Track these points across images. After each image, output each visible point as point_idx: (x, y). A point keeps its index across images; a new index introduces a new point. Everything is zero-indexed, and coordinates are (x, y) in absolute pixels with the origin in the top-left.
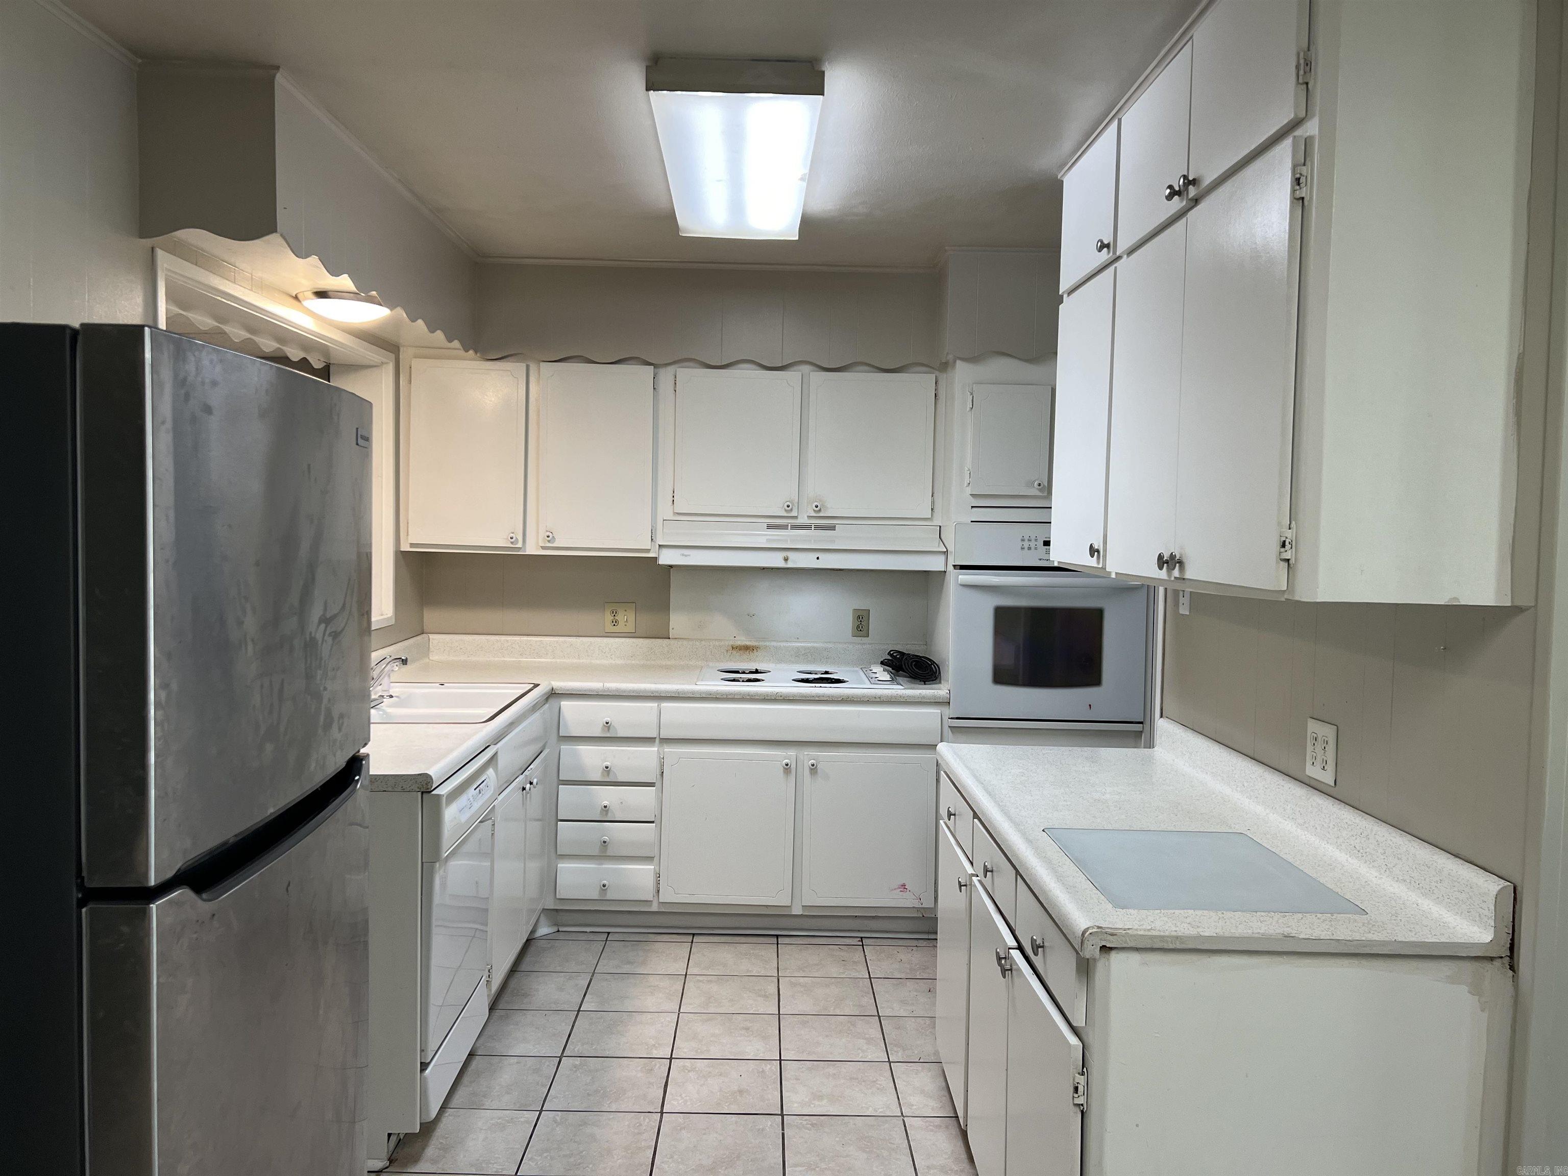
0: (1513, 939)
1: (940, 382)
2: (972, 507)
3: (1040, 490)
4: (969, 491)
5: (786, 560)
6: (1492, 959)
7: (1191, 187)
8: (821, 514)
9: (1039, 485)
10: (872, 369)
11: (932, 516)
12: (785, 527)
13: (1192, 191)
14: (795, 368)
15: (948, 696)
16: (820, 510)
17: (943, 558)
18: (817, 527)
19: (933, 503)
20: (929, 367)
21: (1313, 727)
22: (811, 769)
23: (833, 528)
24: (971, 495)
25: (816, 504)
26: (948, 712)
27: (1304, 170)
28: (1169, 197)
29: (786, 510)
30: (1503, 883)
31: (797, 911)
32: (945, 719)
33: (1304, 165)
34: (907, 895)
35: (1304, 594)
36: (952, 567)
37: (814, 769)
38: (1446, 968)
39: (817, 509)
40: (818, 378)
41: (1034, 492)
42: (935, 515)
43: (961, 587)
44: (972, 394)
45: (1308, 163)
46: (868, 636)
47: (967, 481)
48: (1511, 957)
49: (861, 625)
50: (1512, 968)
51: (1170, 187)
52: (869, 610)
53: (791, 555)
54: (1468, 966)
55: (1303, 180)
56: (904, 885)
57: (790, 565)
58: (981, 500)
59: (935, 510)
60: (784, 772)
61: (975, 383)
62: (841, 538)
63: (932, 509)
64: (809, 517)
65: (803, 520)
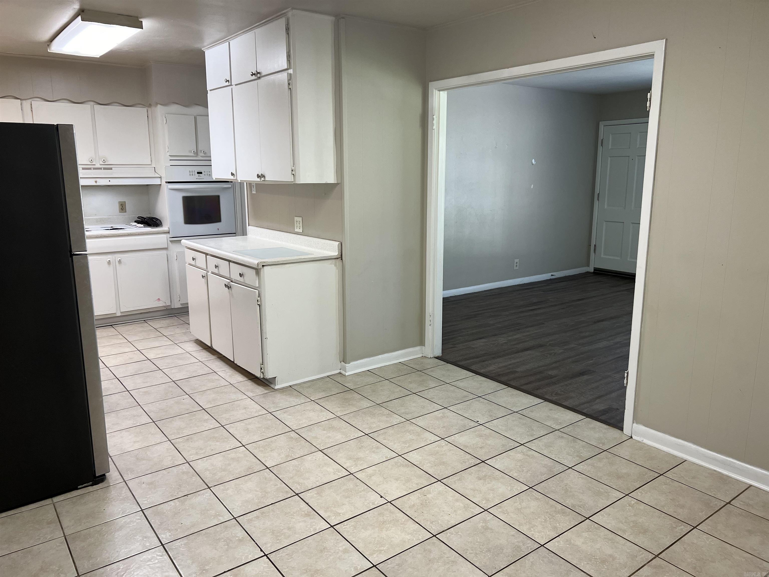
0: (341, 254)
1: (148, 111)
2: (170, 160)
3: (194, 154)
4: (168, 154)
5: (96, 182)
6: (338, 258)
7: (258, 74)
8: (106, 163)
9: (194, 152)
10: (121, 105)
11: (151, 163)
12: (90, 169)
13: (259, 75)
14: (87, 103)
15: (168, 230)
16: (105, 162)
17: (159, 179)
18: (105, 169)
19: (151, 158)
20: (143, 105)
21: (296, 219)
22: (119, 262)
23: (111, 169)
24: (169, 156)
25: (103, 159)
26: (169, 236)
27: (290, 81)
28: (252, 75)
29: (90, 162)
30: (339, 242)
31: (119, 314)
32: (168, 238)
33: (290, 80)
34: (160, 302)
35: (298, 182)
36: (165, 183)
37: (120, 262)
38: (330, 261)
39: (104, 161)
40: (97, 107)
41: (192, 154)
42: (152, 163)
43: (170, 190)
44: (165, 118)
45: (291, 80)
46: (126, 212)
47: (167, 150)
48: (341, 257)
49: (123, 207)
50: (342, 260)
51: (252, 72)
52: (125, 202)
53: (97, 180)
54: (334, 260)
55: (290, 84)
56: (159, 299)
57: (98, 184)
58: (173, 157)
59: (152, 161)
60: (108, 264)
61: (166, 114)
62: (115, 172)
63: (151, 161)
64: (101, 165)
65: (98, 166)
